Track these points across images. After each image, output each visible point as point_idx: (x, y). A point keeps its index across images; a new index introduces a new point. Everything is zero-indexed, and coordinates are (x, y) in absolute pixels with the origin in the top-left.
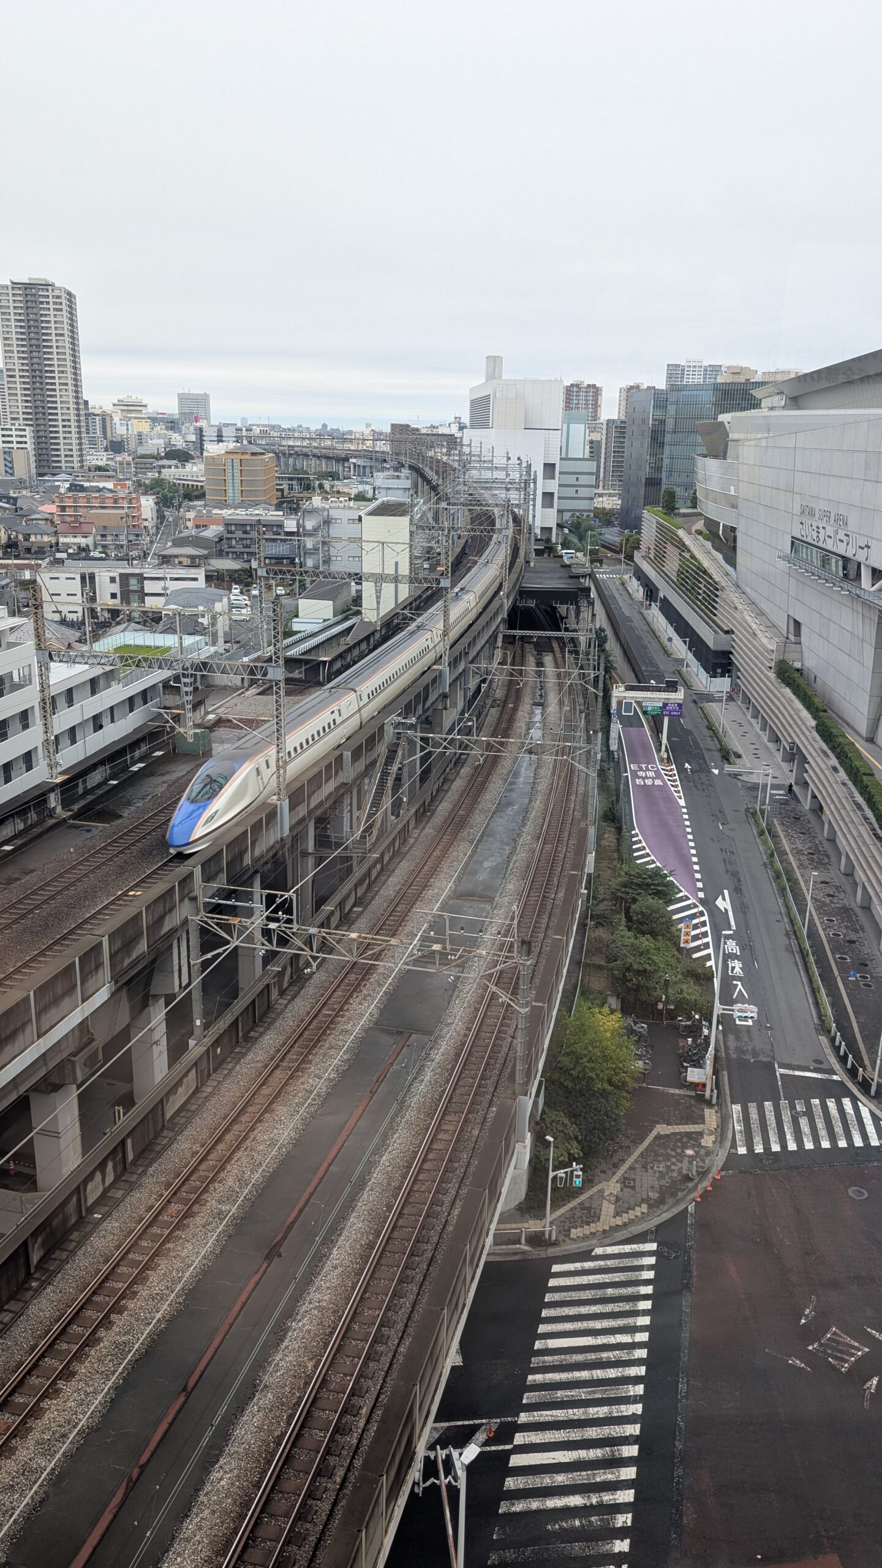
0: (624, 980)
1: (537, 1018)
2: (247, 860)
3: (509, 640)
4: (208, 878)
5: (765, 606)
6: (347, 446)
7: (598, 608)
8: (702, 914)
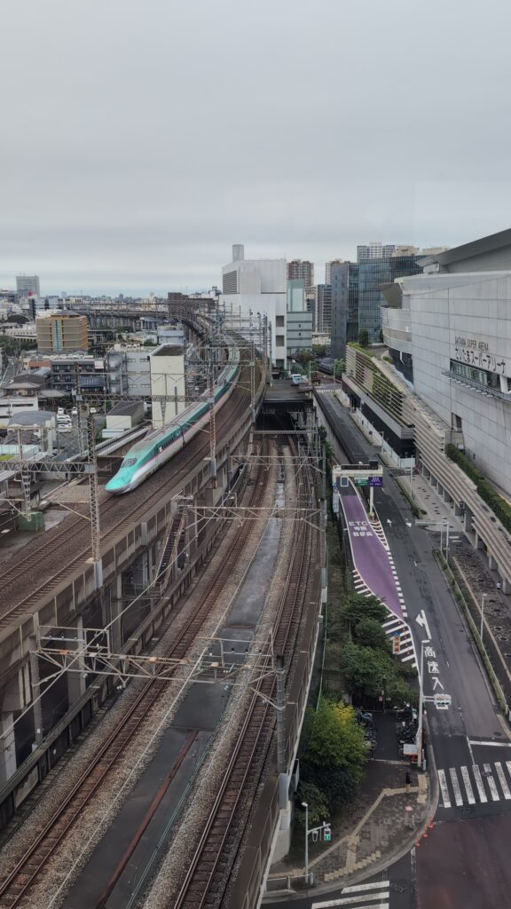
0: (353, 681)
1: (291, 713)
2: (73, 606)
3: (258, 438)
4: (43, 621)
5: (436, 408)
6: (137, 309)
7: (319, 413)
8: (406, 629)
